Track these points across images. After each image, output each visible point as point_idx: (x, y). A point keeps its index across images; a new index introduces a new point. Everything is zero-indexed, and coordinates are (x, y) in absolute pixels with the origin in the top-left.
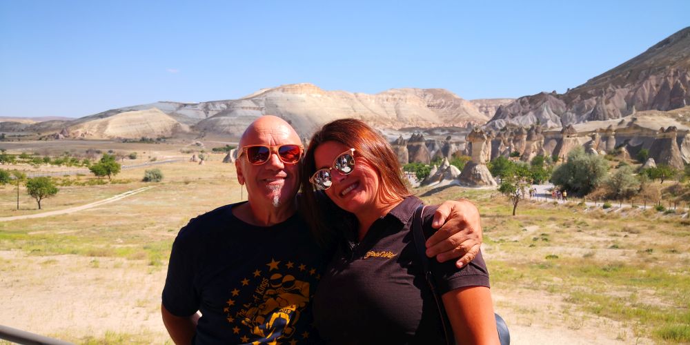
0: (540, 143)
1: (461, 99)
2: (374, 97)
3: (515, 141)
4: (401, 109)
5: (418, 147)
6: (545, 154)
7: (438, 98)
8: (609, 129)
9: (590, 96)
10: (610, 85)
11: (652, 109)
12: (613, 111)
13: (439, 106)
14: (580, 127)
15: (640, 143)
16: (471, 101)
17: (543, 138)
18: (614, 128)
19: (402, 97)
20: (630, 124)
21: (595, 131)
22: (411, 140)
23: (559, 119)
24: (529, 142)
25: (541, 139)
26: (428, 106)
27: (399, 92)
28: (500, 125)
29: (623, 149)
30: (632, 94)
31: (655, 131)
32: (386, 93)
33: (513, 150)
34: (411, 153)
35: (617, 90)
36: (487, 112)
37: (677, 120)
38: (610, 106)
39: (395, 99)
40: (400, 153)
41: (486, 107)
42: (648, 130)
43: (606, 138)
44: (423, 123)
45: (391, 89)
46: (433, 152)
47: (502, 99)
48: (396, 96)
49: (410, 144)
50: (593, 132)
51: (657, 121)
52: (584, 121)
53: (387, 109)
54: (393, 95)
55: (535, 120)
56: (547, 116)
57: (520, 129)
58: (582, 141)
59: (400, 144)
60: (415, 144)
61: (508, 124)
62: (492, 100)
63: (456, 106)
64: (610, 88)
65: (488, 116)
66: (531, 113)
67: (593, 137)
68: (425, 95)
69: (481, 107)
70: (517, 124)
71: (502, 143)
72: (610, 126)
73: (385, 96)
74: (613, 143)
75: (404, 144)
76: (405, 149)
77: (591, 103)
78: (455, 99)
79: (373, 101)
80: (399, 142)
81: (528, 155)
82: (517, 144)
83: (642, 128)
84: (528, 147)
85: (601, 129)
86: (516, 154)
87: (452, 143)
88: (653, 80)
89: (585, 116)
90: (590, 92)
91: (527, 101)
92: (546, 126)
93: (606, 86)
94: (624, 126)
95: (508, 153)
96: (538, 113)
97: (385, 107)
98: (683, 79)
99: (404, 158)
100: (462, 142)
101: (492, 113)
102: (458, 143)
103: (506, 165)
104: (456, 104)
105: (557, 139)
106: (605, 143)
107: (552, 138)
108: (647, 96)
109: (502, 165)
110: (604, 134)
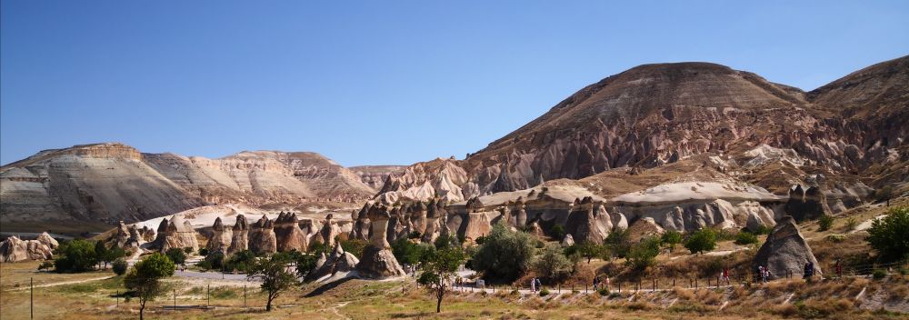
0: (444, 220)
1: (339, 166)
2: (219, 162)
3: (413, 219)
4: (258, 179)
5: (290, 229)
6: (450, 234)
7: (309, 166)
8: (519, 201)
9: (493, 163)
10: (514, 150)
11: (560, 178)
12: (520, 179)
13: (310, 175)
14: (487, 199)
15: (553, 217)
16: (351, 169)
17: (447, 214)
18: (524, 200)
19: (259, 163)
20: (541, 195)
21: (504, 204)
22: (278, 221)
23: (460, 189)
24: (430, 220)
25: (444, 215)
26: (296, 175)
27: (255, 155)
28: (391, 199)
29: (536, 224)
30: (538, 160)
31: (568, 203)
32: (235, 157)
33: (412, 230)
34: (279, 239)
35: (523, 156)
36: (371, 183)
37: (589, 190)
38: (516, 174)
39: (248, 166)
40: (264, 239)
41: (371, 177)
42: (560, 201)
43: (516, 213)
44: (290, 197)
45: (243, 152)
46: (310, 235)
47: (389, 166)
48: (249, 162)
49: (278, 226)
50: (500, 205)
51: (570, 191)
52: (488, 194)
53: (238, 180)
54: (246, 160)
55: (433, 192)
56: (447, 188)
57: (419, 203)
58: (490, 216)
59: (265, 227)
60: (284, 226)
61: (401, 198)
62: (377, 167)
63: (332, 176)
64: (514, 153)
65: (374, 188)
66: (428, 183)
67: (502, 212)
68: (291, 161)
69: (364, 176)
70: (412, 198)
71: (398, 222)
72: (520, 198)
73: (234, 162)
74: (524, 218)
75: (270, 227)
76: (272, 233)
77: (495, 171)
78: (331, 166)
79: (218, 168)
80: (263, 223)
81: (431, 235)
82: (416, 223)
83: (554, 200)
84: (430, 226)
85: (510, 202)
86: (416, 235)
87: (333, 223)
88: (559, 144)
89: (489, 186)
90: (492, 158)
91: (422, 169)
92: (446, 199)
93: (510, 151)
94: (534, 198)
95: (406, 233)
96: (436, 183)
97: (234, 177)
98: (590, 144)
99: (271, 245)
100: (347, 222)
101: (379, 184)
102: (341, 224)
103: (410, 248)
104: (333, 172)
105: (461, 215)
106: (515, 218)
107: (456, 214)
108: (554, 163)
109: (405, 249)
110: (513, 207)
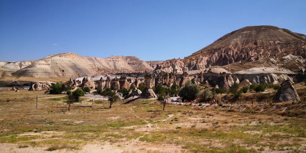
0: (174, 79)
1: (142, 61)
2: (104, 59)
3: (164, 79)
4: (117, 65)
5: (124, 82)
6: (177, 84)
7: (132, 60)
8: (201, 73)
9: (193, 60)
10: (201, 56)
11: (216, 65)
12: (202, 66)
13: (133, 64)
14: (190, 72)
15: (213, 79)
16: (146, 62)
17: (176, 77)
18: (203, 73)
19: (117, 60)
20: (209, 71)
21: (195, 74)
22: (121, 79)
23: (181, 69)
24: (170, 79)
25: (175, 78)
26: (128, 64)
27: (115, 57)
28: (158, 72)
29: (207, 81)
30: (209, 59)
31: (218, 74)
32: (109, 58)
33: (164, 82)
34: (121, 84)
35: (204, 58)
36: (153, 67)
37: (226, 70)
38: (201, 64)
39: (113, 61)
40: (116, 85)
41: (153, 64)
42: (216, 73)
43: (200, 77)
44: (126, 71)
45: (112, 56)
46: (131, 84)
47: (159, 61)
48: (114, 59)
49: (120, 80)
50: (194, 75)
51: (219, 70)
52: (191, 70)
53: (110, 65)
54: (113, 59)
55: (172, 70)
56: (177, 69)
57: (167, 73)
58: (191, 78)
59: (116, 80)
60: (122, 80)
61: (161, 72)
62: (155, 61)
63: (140, 64)
64: (201, 57)
65: (154, 68)
66: (171, 67)
67: (195, 77)
68: (127, 59)
69: (150, 64)
70: (165, 72)
71: (159, 80)
72: (201, 72)
73: (109, 59)
74: (203, 79)
75: (118, 81)
76: (118, 83)
77: (194, 63)
78: (140, 61)
79: (104, 61)
80: (116, 79)
81: (170, 84)
82: (165, 80)
83: (213, 73)
84: (170, 81)
85: (198, 73)
86: (165, 84)
87: (138, 80)
88: (216, 54)
89: (191, 68)
90: (193, 58)
91: (169, 62)
92: (177, 72)
93: (199, 56)
94: (206, 72)
95: (162, 84)
96: (174, 67)
97: (109, 64)
98: (227, 54)
99: (118, 87)
100: (143, 79)
101: (155, 67)
102: (141, 80)
103: (161, 89)
104: (140, 63)
105: (181, 78)
106: (199, 79)
107: (179, 77)
108: (215, 60)
109: (159, 89)
110: (199, 75)
